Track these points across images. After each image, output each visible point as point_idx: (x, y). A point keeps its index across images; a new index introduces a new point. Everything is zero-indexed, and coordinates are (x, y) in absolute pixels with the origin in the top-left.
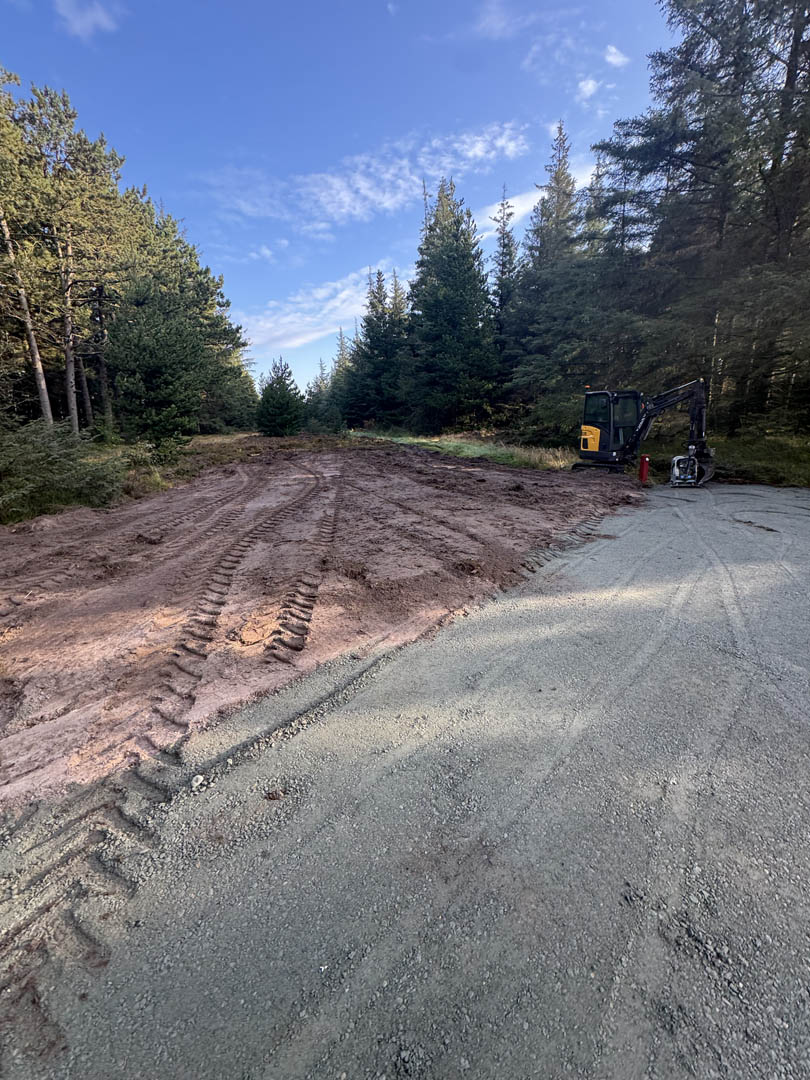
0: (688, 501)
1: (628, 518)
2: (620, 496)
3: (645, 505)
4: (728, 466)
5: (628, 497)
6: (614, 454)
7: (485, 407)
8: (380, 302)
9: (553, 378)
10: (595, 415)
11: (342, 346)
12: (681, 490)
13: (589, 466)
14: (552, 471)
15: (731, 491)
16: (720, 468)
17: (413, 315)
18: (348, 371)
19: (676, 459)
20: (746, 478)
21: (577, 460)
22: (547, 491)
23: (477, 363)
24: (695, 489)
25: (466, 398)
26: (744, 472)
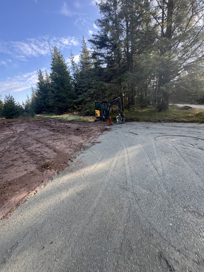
0: (120, 128)
1: (105, 135)
2: (105, 128)
3: (110, 130)
4: (128, 118)
5: (107, 128)
6: (104, 117)
7: (75, 106)
8: (42, 78)
9: (88, 98)
10: (98, 107)
11: (33, 91)
12: (119, 125)
13: (99, 120)
14: (90, 122)
15: (129, 124)
16: (127, 118)
17: (52, 82)
18: (35, 98)
19: (117, 117)
20: (132, 120)
21: (96, 119)
22: (86, 129)
23: (70, 95)
24: (122, 124)
25: (69, 104)
26: (132, 119)
